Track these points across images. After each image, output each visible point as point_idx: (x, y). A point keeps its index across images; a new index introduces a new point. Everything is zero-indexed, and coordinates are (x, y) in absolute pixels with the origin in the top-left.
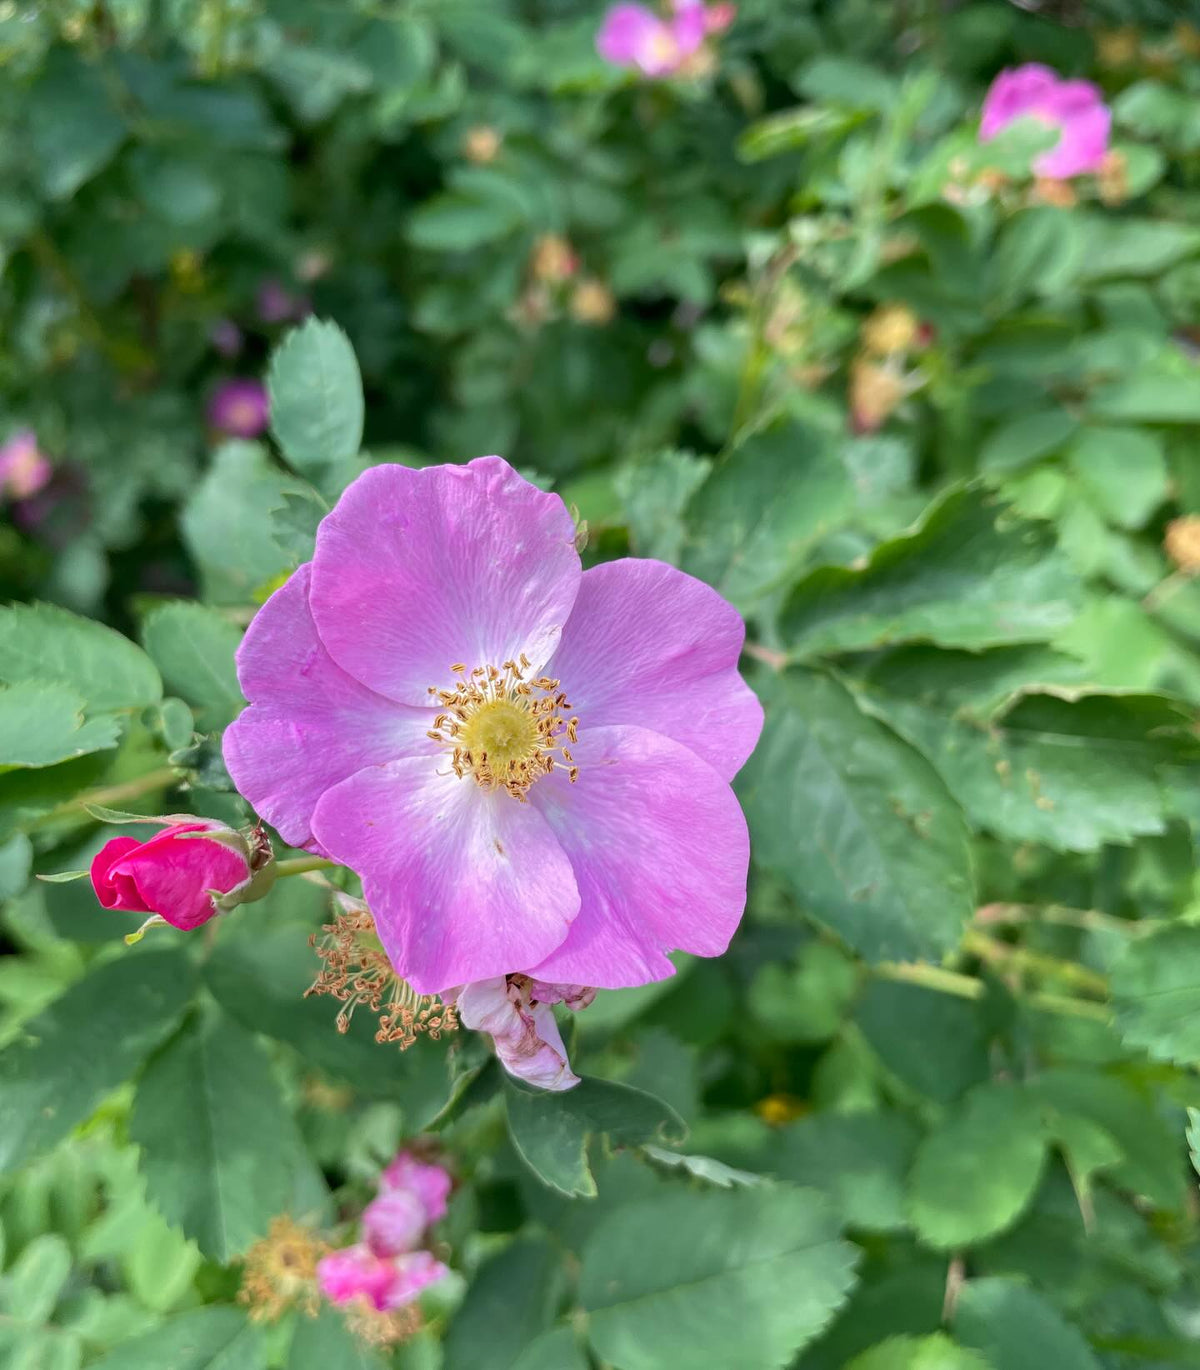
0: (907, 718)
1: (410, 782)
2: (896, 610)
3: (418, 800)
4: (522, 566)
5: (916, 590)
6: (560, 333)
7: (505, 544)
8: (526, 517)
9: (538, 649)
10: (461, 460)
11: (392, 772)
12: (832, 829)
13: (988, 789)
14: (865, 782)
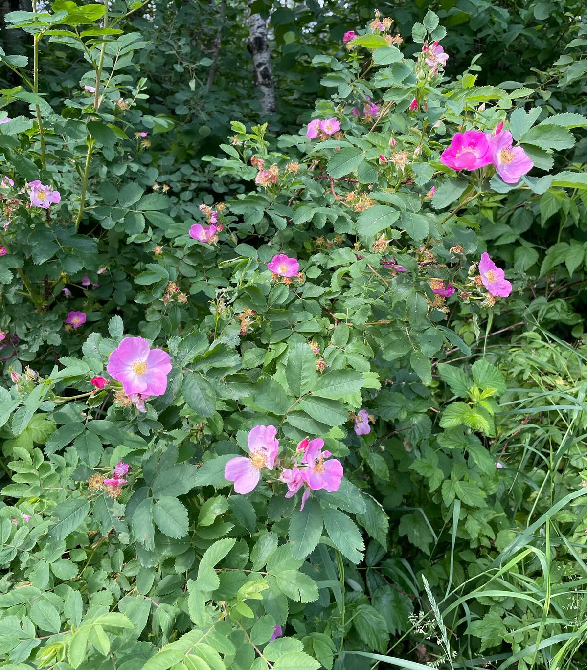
0: (212, 380)
1: (127, 374)
2: (211, 363)
3: (129, 376)
4: (143, 349)
5: (215, 360)
6: (175, 305)
7: (141, 347)
8: (144, 344)
9: (145, 359)
10: (143, 338)
11: (126, 372)
12: (198, 397)
13: (224, 391)
14: (203, 389)
